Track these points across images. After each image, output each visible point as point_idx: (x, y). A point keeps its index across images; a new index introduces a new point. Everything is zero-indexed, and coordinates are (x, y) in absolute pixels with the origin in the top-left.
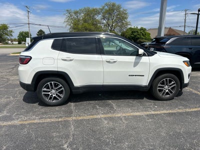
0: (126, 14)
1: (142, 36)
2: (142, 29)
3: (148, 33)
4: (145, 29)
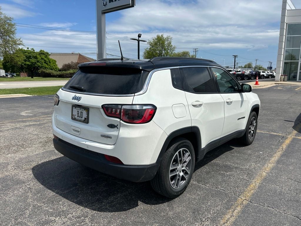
0: (11, 25)
1: (44, 64)
2: (42, 53)
3: (53, 60)
4: (48, 53)
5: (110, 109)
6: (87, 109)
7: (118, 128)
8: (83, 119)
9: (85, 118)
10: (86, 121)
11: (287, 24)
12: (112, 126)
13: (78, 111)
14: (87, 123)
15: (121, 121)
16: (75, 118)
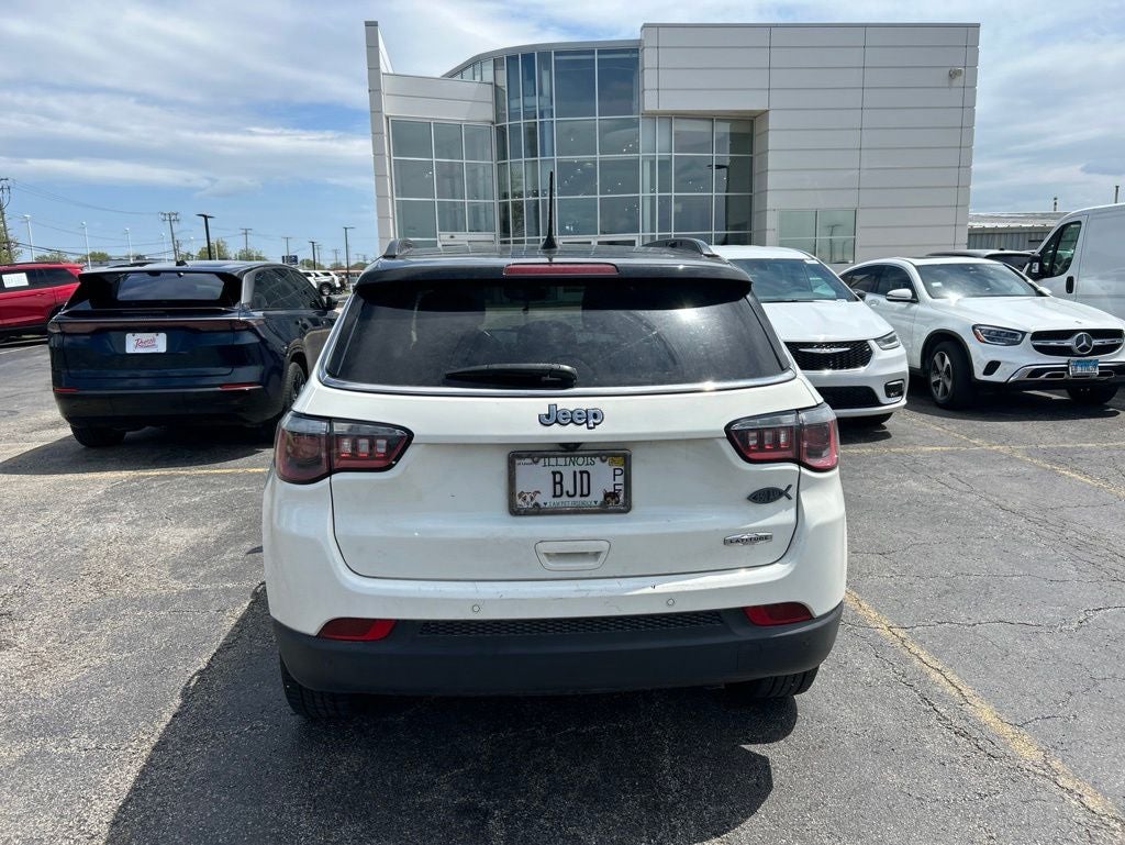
5: (754, 434)
6: (619, 454)
7: (789, 498)
8: (597, 496)
9: (607, 495)
10: (617, 503)
11: (387, 118)
12: (766, 496)
13: (554, 473)
14: (627, 508)
15: (803, 470)
16: (537, 504)
